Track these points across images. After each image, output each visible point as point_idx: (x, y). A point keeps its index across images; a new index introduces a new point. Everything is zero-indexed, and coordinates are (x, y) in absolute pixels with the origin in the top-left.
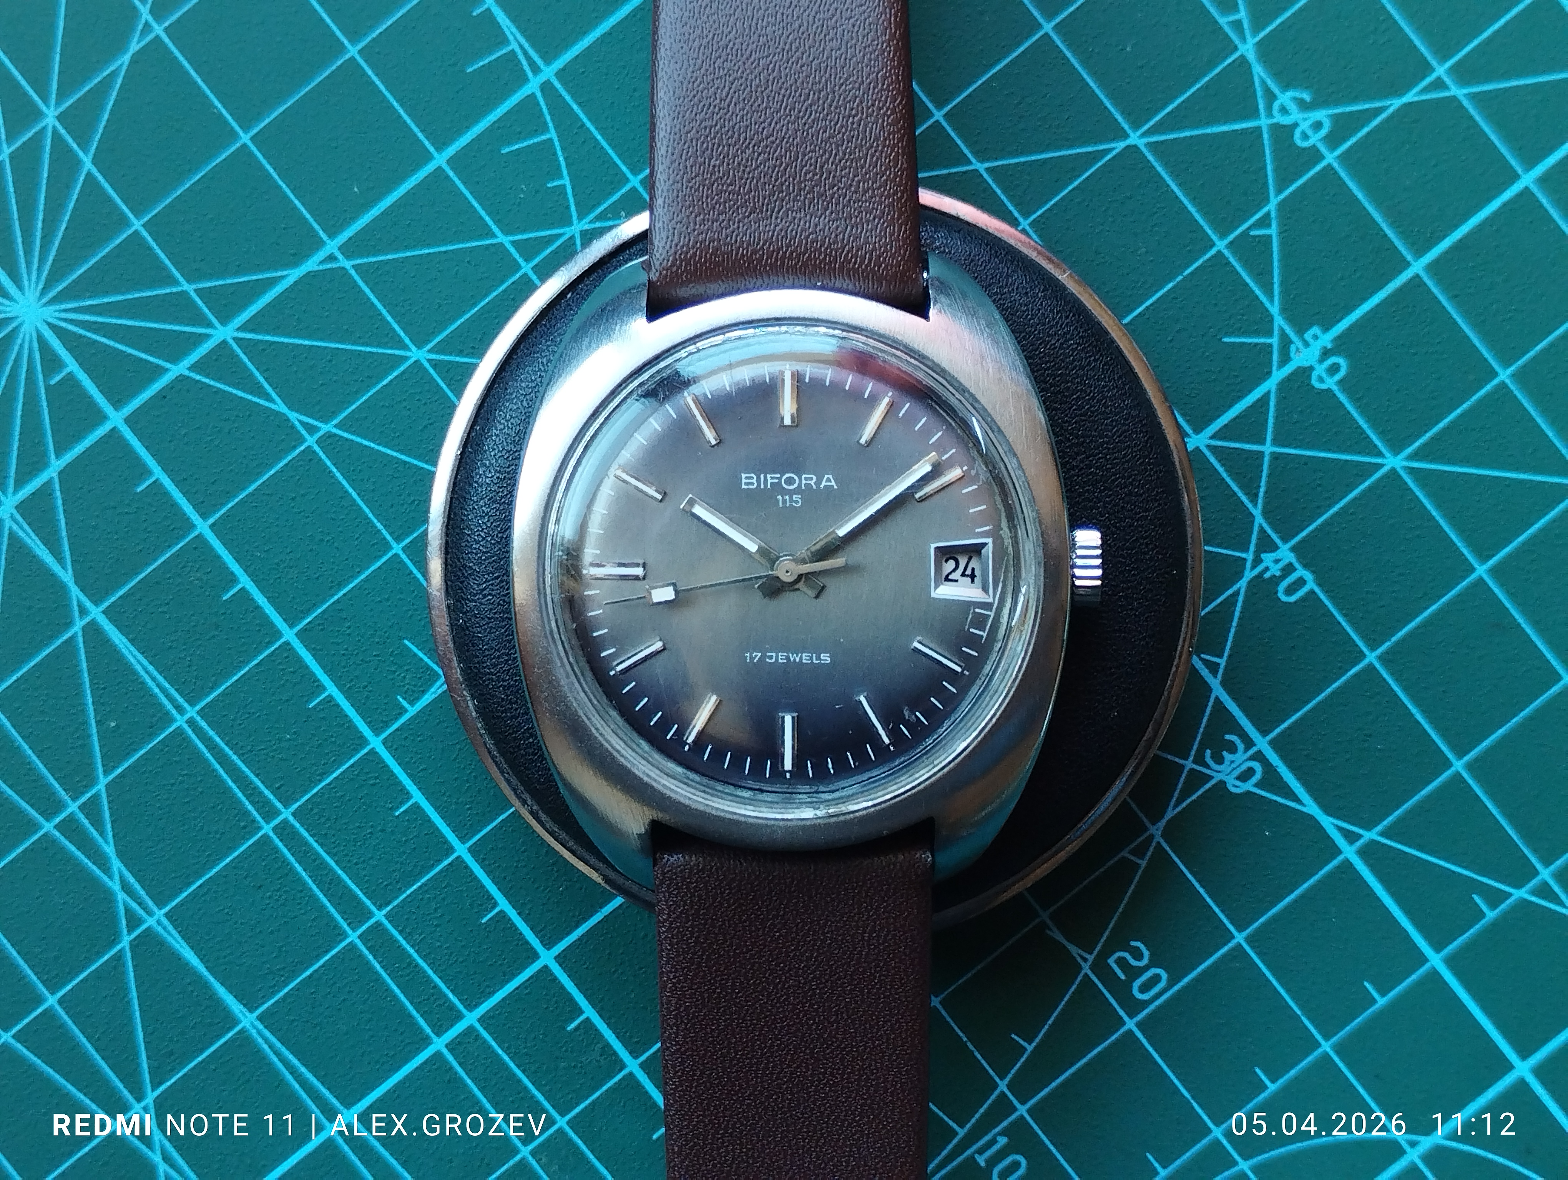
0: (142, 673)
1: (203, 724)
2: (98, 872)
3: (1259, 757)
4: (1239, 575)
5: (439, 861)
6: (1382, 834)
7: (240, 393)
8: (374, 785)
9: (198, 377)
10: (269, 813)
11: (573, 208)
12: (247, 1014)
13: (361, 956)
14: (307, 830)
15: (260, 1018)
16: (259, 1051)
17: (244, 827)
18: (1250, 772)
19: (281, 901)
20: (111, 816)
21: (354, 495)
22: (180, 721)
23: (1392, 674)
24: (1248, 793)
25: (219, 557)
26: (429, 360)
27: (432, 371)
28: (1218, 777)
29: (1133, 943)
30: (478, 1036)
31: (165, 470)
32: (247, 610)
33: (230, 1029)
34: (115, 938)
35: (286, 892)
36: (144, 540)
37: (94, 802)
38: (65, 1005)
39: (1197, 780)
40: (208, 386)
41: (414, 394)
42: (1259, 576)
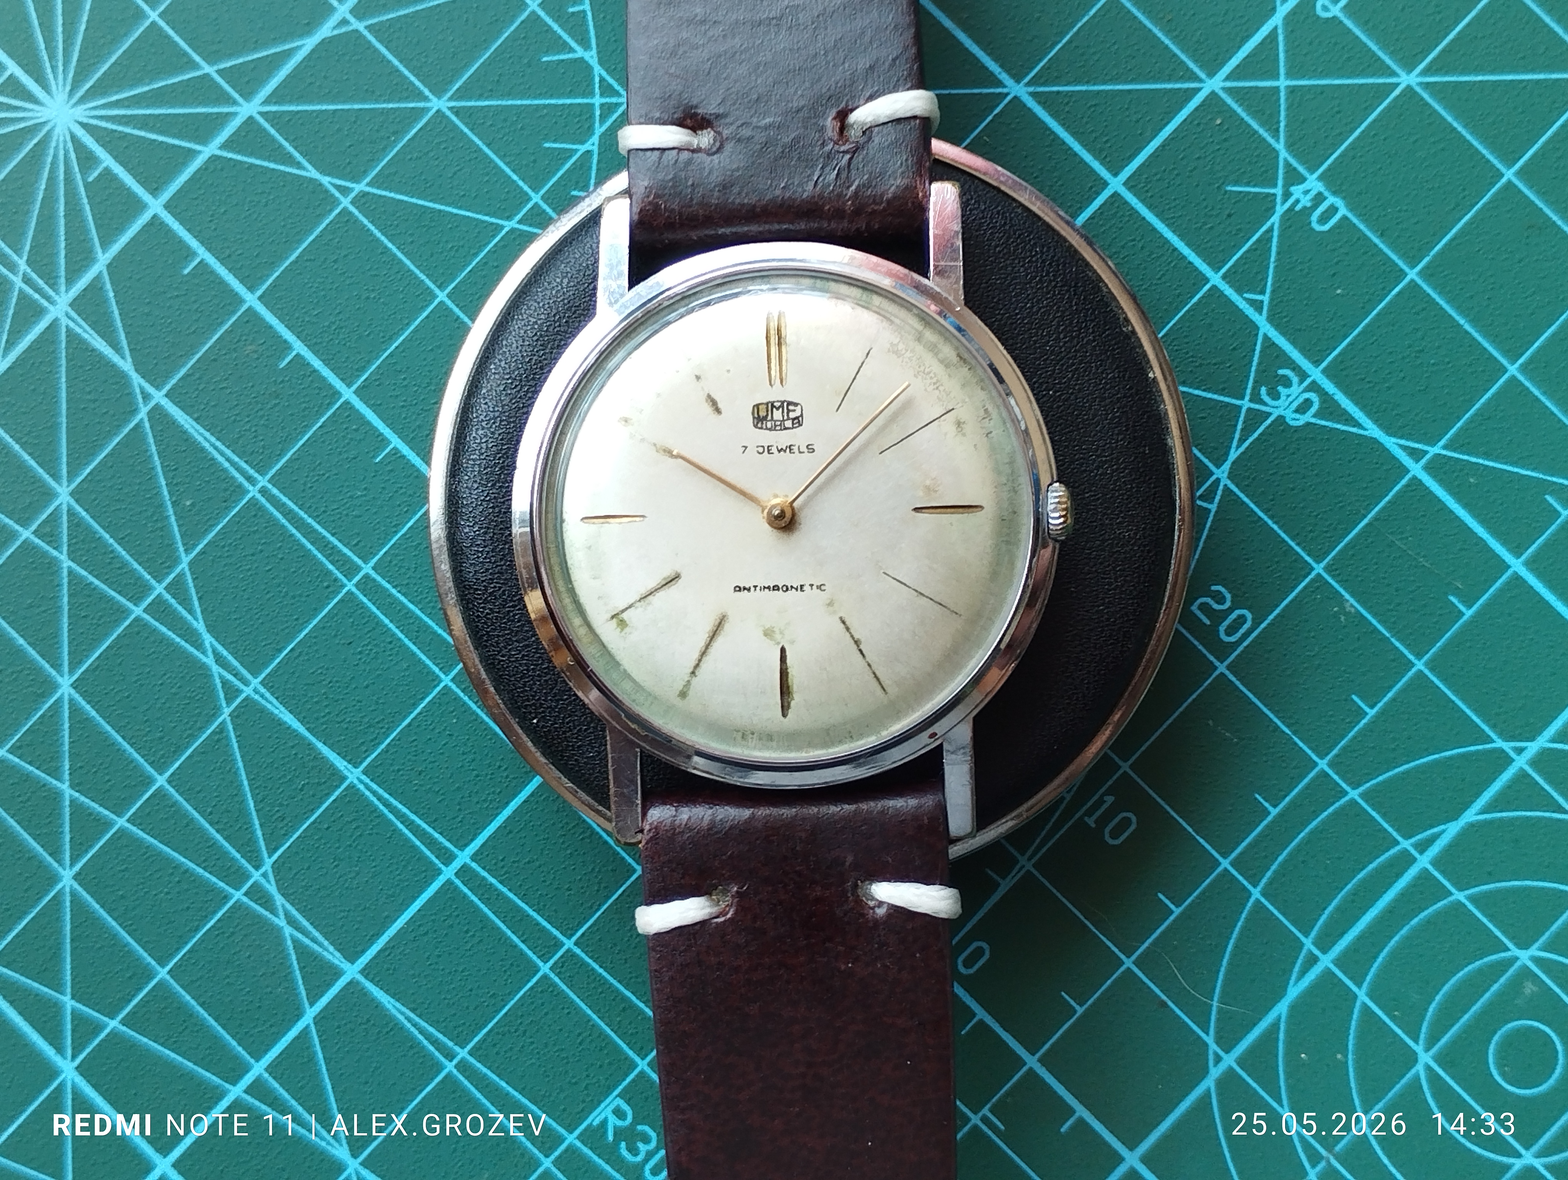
0: (211, 449)
1: (275, 491)
2: (192, 649)
3: (1314, 387)
4: (1271, 210)
6: (1447, 447)
7: (272, 166)
9: (230, 155)
10: (350, 570)
12: (353, 770)
13: (457, 698)
14: (388, 582)
15: (365, 772)
16: (368, 805)
17: (328, 587)
18: (1308, 403)
19: (372, 655)
20: (197, 593)
21: (394, 249)
22: (253, 492)
23: (1434, 289)
24: (1308, 424)
25: (270, 327)
26: (451, 109)
27: (454, 118)
28: (1276, 413)
29: (1213, 588)
31: (209, 249)
32: (304, 375)
33: (338, 787)
34: (216, 711)
35: (376, 645)
36: (197, 320)
37: (179, 582)
38: (174, 784)
39: (1255, 418)
40: (241, 162)
41: (440, 143)
42: (1291, 209)
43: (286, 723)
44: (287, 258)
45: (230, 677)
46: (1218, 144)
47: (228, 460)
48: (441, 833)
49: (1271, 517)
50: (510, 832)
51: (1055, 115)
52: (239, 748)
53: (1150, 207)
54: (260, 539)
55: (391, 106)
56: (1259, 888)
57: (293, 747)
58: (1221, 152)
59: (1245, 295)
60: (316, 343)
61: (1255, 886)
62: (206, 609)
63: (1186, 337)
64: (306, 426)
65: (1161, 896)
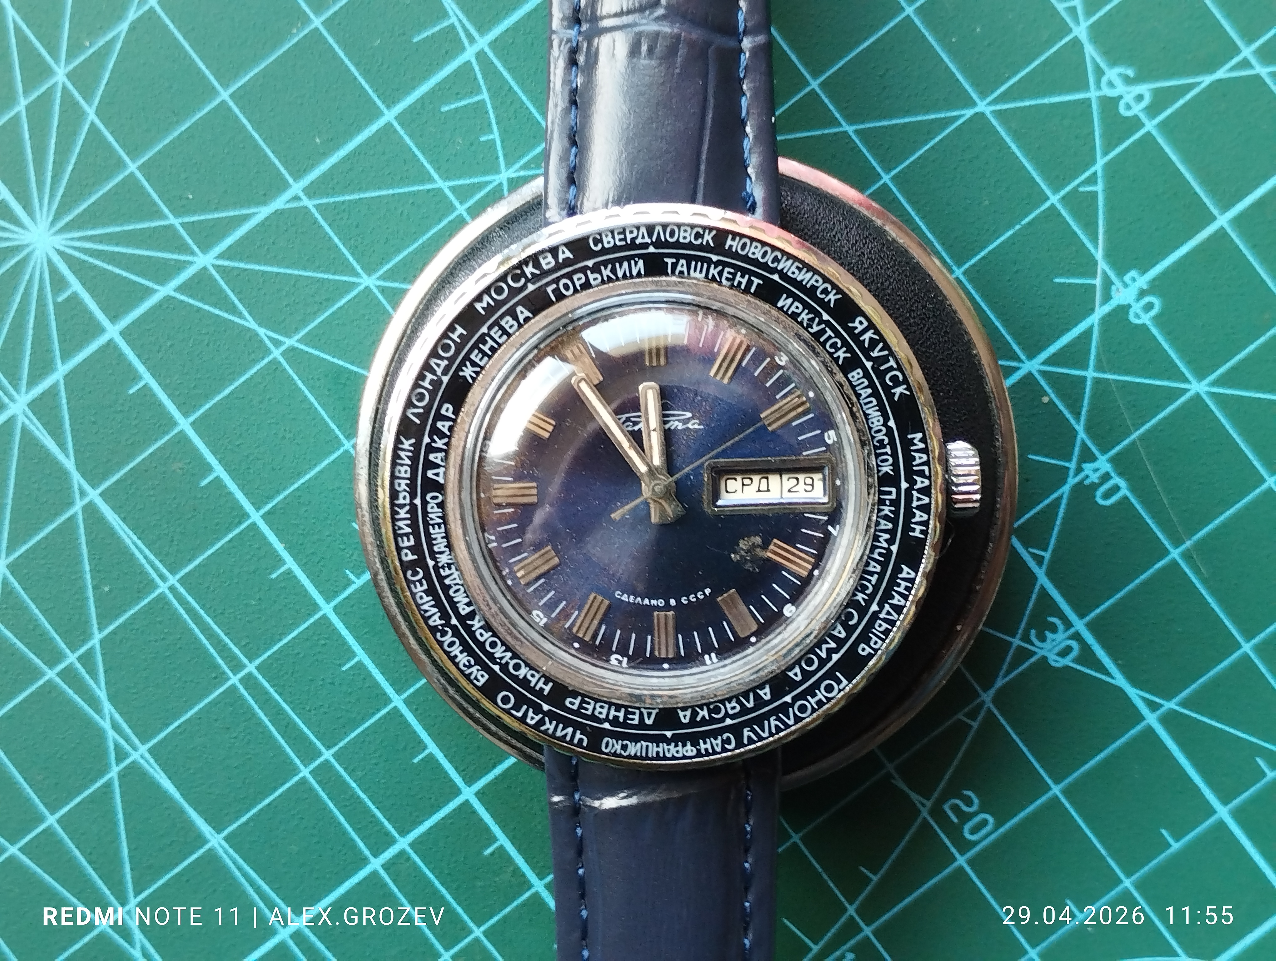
0: (132, 546)
1: (182, 590)
2: (93, 713)
3: (1077, 637)
4: (1064, 481)
5: (379, 710)
6: (1180, 704)
7: (217, 312)
8: (324, 645)
9: (183, 298)
10: (237, 667)
11: (501, 159)
12: (216, 835)
13: (311, 789)
14: (268, 681)
16: (224, 867)
17: (215, 678)
18: (1068, 650)
19: (246, 741)
20: (104, 667)
21: (312, 400)
22: (163, 588)
23: (1192, 569)
24: (1067, 667)
25: (197, 449)
26: (378, 287)
27: (379, 295)
28: (1041, 653)
29: (966, 793)
30: (409, 859)
31: (153, 376)
32: (221, 495)
33: (201, 847)
34: (105, 769)
35: (250, 733)
36: (135, 435)
37: (90, 654)
38: (62, 824)
40: (190, 305)
42: (1081, 483)
43: (164, 787)
44: (220, 393)
45: (122, 742)
47: (146, 557)
52: (122, 803)
54: (163, 628)
55: (327, 276)
57: (167, 808)
59: (1030, 550)
60: (234, 470)
62: (109, 681)
64: (216, 538)
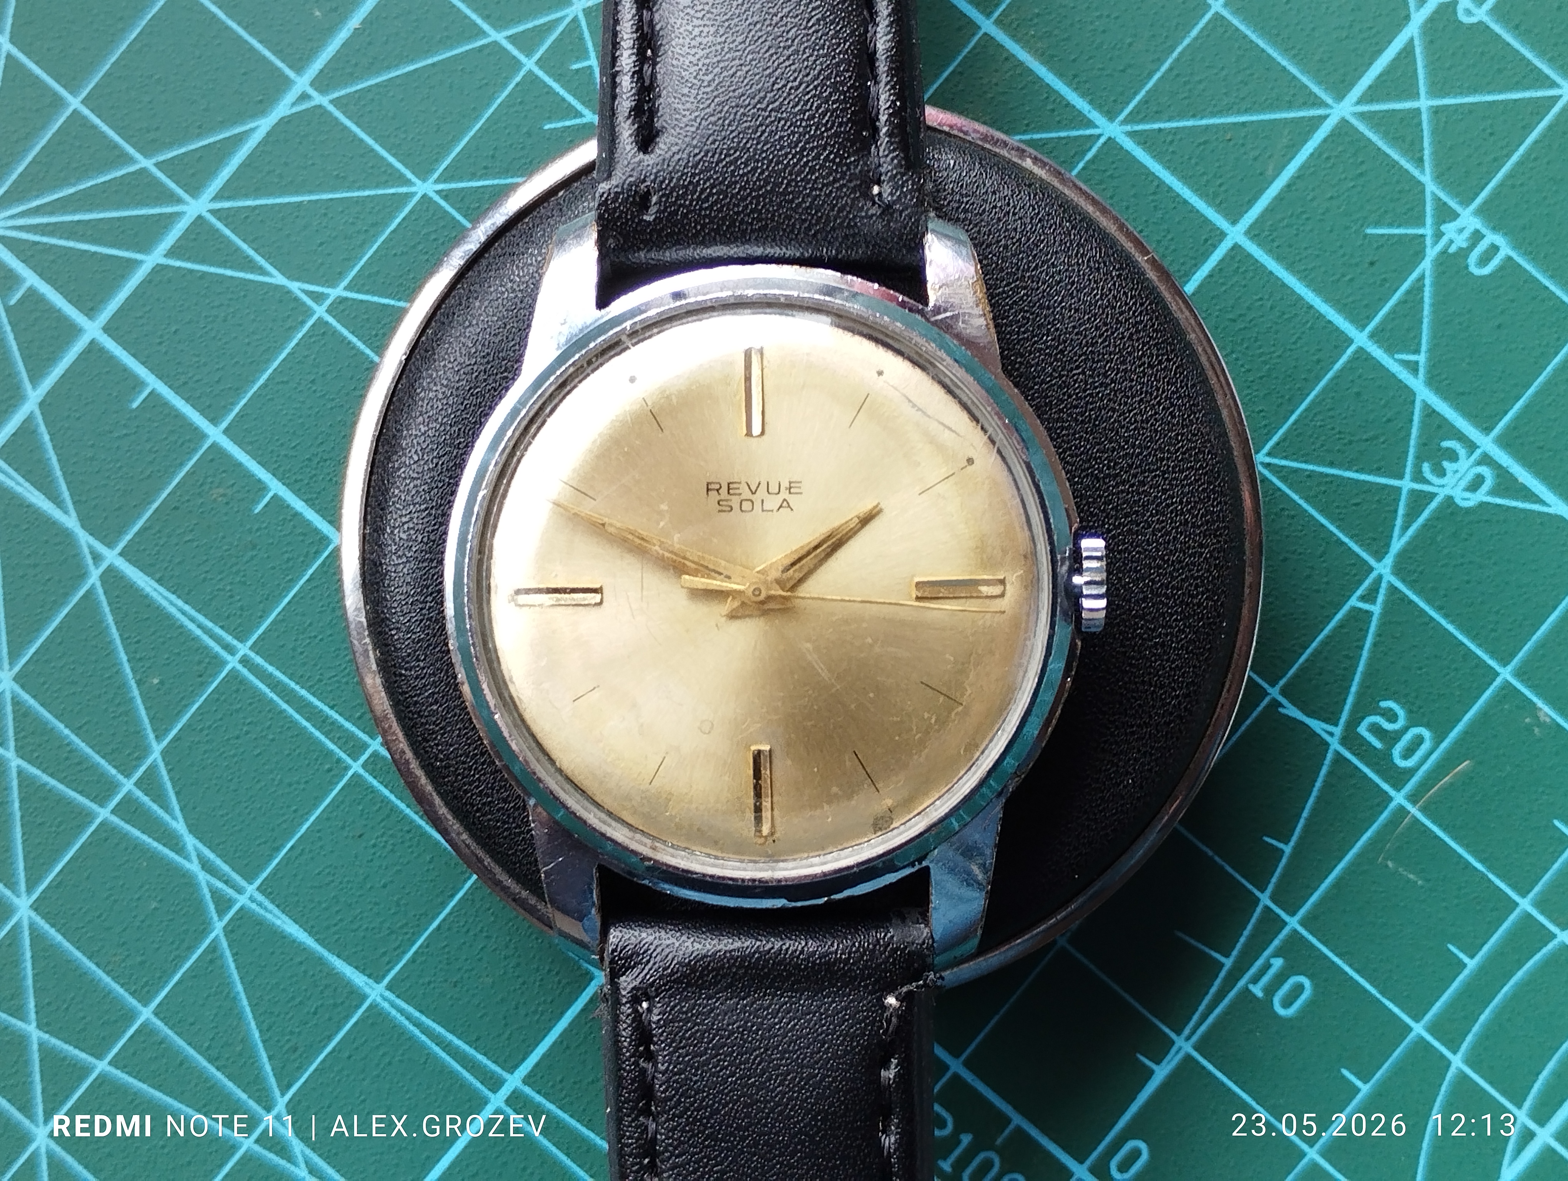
0: (179, 615)
1: (259, 660)
2: (172, 855)
3: (1486, 460)
4: (1420, 254)
9: (178, 264)
10: (355, 748)
12: (375, 985)
15: (389, 988)
16: (395, 1026)
17: (330, 770)
18: (1479, 481)
19: (389, 847)
20: (174, 787)
22: (233, 662)
24: (1482, 504)
25: (240, 465)
26: (438, 192)
27: (443, 203)
28: (1442, 494)
29: (1384, 704)
31: (160, 377)
32: (285, 519)
33: (358, 1007)
34: (205, 928)
35: (391, 836)
36: (151, 462)
37: (151, 775)
38: (162, 1016)
39: (1419, 500)
40: (191, 271)
41: (428, 234)
42: (1444, 252)
43: (291, 935)
44: (253, 382)
46: (1352, 180)
48: (485, 1054)
49: (1446, 616)
50: (568, 1047)
51: (1157, 156)
52: (237, 968)
53: (1279, 259)
54: (245, 718)
55: (367, 193)
56: (1460, 1055)
57: (301, 963)
58: (1359, 189)
59: (1396, 356)
60: (296, 481)
61: (1455, 1052)
62: (185, 806)
63: (1329, 410)
64: (291, 580)
65: (1345, 1072)
